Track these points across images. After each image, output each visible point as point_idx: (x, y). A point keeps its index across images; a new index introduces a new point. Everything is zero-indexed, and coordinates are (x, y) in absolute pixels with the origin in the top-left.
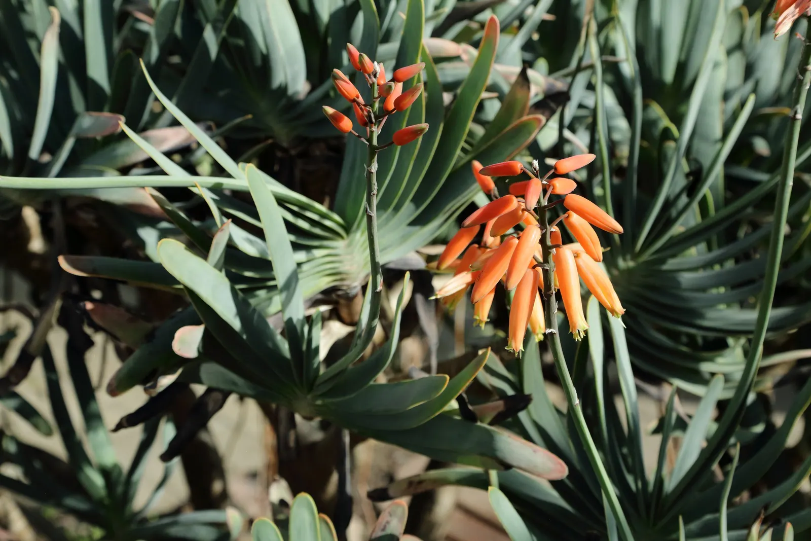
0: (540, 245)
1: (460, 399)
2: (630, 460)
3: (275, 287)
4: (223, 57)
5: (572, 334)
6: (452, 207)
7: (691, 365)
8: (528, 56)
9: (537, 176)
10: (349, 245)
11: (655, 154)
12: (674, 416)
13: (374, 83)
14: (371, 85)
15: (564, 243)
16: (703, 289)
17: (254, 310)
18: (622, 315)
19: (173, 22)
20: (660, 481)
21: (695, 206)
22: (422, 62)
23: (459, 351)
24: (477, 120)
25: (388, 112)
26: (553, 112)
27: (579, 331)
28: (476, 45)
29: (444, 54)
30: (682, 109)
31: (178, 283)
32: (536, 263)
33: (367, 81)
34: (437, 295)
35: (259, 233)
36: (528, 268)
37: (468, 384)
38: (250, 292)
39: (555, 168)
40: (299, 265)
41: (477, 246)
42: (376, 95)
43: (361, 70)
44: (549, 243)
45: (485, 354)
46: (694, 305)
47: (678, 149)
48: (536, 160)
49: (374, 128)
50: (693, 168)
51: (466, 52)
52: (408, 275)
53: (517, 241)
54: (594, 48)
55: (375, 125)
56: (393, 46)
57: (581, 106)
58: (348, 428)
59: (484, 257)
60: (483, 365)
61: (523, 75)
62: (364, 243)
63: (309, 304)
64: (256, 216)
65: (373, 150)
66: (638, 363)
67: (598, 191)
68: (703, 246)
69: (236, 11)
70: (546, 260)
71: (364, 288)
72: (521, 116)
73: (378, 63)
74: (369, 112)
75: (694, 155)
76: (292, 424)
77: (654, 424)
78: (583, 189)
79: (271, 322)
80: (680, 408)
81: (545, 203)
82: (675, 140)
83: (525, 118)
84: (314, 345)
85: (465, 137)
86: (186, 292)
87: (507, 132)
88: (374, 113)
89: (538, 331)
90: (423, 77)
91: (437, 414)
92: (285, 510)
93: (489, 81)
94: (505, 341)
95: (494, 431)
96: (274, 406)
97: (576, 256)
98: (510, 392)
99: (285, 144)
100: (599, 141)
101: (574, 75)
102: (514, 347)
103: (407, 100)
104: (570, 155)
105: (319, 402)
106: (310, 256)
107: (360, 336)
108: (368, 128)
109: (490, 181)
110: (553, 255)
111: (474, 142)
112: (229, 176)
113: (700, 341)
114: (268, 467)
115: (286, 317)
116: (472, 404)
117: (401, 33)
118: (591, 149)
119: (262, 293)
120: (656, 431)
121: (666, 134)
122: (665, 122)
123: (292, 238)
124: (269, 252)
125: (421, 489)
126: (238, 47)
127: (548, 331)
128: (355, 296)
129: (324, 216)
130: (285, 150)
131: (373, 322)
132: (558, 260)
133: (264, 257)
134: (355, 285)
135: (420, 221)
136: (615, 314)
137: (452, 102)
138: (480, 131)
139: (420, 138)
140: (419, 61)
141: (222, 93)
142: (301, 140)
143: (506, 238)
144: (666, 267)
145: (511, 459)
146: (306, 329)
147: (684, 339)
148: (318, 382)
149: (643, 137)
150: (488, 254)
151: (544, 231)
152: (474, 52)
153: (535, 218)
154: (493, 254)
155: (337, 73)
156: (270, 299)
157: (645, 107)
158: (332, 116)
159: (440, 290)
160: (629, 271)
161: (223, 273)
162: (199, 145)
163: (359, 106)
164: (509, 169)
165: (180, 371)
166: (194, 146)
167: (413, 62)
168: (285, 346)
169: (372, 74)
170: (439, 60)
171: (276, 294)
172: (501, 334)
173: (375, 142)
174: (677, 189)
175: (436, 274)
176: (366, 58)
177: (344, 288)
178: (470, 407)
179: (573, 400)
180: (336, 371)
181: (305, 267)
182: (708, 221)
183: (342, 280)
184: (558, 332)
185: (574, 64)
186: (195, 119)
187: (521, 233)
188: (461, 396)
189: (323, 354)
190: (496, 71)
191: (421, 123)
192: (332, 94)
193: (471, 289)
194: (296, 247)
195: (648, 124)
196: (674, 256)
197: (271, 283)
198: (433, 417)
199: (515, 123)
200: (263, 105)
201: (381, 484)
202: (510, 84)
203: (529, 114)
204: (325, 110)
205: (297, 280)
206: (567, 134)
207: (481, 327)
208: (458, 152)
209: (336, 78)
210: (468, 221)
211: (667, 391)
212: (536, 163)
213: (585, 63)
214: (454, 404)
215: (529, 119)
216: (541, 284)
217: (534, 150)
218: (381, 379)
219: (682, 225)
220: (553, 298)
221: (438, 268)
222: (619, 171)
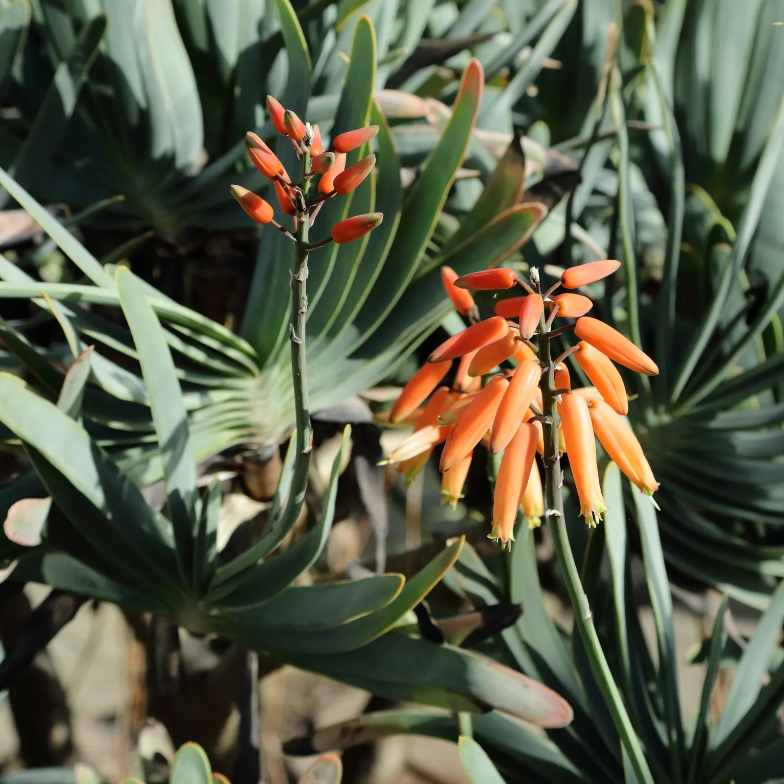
0: (540, 390)
1: (420, 611)
2: (660, 702)
3: (155, 444)
4: (84, 113)
5: (583, 517)
6: (412, 331)
7: (747, 565)
8: (521, 119)
9: (537, 291)
10: (262, 386)
11: (701, 262)
12: (724, 638)
13: (305, 153)
14: (301, 156)
15: (573, 388)
16: (767, 457)
17: (124, 478)
18: (655, 492)
19: (12, 59)
20: (702, 732)
21: (757, 338)
22: (371, 124)
23: (412, 542)
24: (449, 210)
25: (326, 196)
26: (557, 200)
27: (593, 513)
28: (448, 101)
29: (402, 114)
30: (740, 198)
31: (13, 436)
32: (534, 415)
33: (295, 151)
34: (388, 459)
35: (133, 366)
36: (523, 421)
37: (431, 588)
38: (117, 450)
39: (563, 280)
40: (190, 413)
41: (446, 389)
42: (308, 170)
43: (286, 134)
44: (552, 386)
45: (455, 546)
46: (754, 479)
47: (734, 255)
48: (536, 268)
49: (305, 218)
50: (755, 283)
51: (434, 111)
52: (348, 429)
53: (506, 383)
54: (617, 109)
55: (306, 214)
56: (330, 101)
57: (595, 192)
58: (255, 649)
59: (459, 405)
60: (454, 561)
61: (516, 147)
62: (285, 381)
63: (202, 469)
64: (129, 341)
65: (302, 249)
66: (674, 561)
67: (619, 314)
68: (767, 395)
69: (102, 46)
70: (548, 411)
71: (284, 448)
72: (511, 204)
73: (312, 124)
74: (297, 194)
75: (755, 265)
76: (175, 643)
77: (694, 649)
78: (601, 311)
79: (148, 495)
80: (732, 628)
81: (547, 329)
82: (731, 243)
83: (518, 207)
84: (209, 530)
85: (431, 233)
86: (25, 450)
87: (494, 227)
88: (305, 196)
89: (533, 512)
90: (373, 146)
91: (386, 631)
92: (162, 769)
93: (467, 154)
94: (488, 526)
95: (467, 656)
96: (148, 617)
97: (591, 406)
98: (491, 600)
99: (170, 239)
100: (622, 242)
101: (587, 147)
102: (500, 536)
103: (353, 178)
104: (580, 262)
105: (215, 612)
106: (206, 401)
107: (276, 517)
108: (296, 218)
109: (467, 296)
110: (558, 403)
111: (444, 240)
112: (90, 282)
113: (761, 531)
114: (134, 707)
115: (170, 489)
116: (436, 618)
117: (342, 82)
118: (612, 254)
119: (135, 453)
120: (698, 659)
121: (717, 235)
122: (715, 217)
123: (181, 374)
124: (147, 395)
125: (360, 739)
126: (104, 98)
127: (550, 513)
128: (269, 459)
129: (227, 343)
130: (169, 247)
131: (296, 497)
132: (566, 413)
133: (139, 401)
134: (270, 443)
135: (365, 352)
136: (644, 489)
137: (413, 183)
138: (452, 225)
139: (367, 236)
140: (367, 124)
141: (79, 164)
142: (195, 233)
143: (489, 380)
144: (714, 424)
145: (490, 698)
146: (199, 506)
147: (739, 528)
148: (215, 581)
149: (685, 238)
150: (463, 400)
151: (546, 369)
152: (446, 112)
153: (533, 350)
154: (473, 402)
155: (252, 139)
156: (146, 462)
157: (688, 194)
158: (244, 199)
159: (394, 452)
160: (663, 429)
161: (79, 424)
162: (46, 237)
163: (283, 185)
164: (497, 279)
165: (14, 565)
166: (38, 239)
167: (359, 125)
168: (167, 531)
169: (302, 142)
170: (395, 121)
171: (157, 455)
172: (478, 517)
173: (305, 238)
174: (733, 313)
175: (386, 429)
176: (295, 118)
177: (254, 447)
178: (434, 621)
179: (582, 611)
180: (241, 568)
181: (198, 417)
182: (775, 360)
183: (251, 435)
184: (563, 515)
185: (587, 132)
186: (43, 201)
187: (512, 373)
188: (421, 605)
189: (221, 543)
190: (478, 140)
191: (368, 212)
192: (240, 167)
193: (438, 452)
194: (186, 387)
195: (693, 220)
196: (726, 408)
197: (149, 439)
198: (379, 635)
199: (503, 214)
200: (140, 181)
201: (296, 732)
202: (495, 158)
203: (523, 202)
204: (234, 191)
205: (187, 434)
206: (577, 231)
207: (451, 507)
208: (421, 255)
209: (250, 145)
210: (437, 354)
211: (714, 602)
212: (535, 272)
213: (604, 130)
214: (410, 618)
215: (524, 210)
216: (539, 447)
217: (530, 253)
218: (305, 579)
219: (739, 364)
220: (557, 466)
221: (391, 420)
222: (648, 286)
